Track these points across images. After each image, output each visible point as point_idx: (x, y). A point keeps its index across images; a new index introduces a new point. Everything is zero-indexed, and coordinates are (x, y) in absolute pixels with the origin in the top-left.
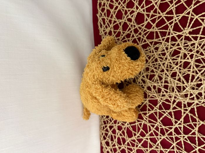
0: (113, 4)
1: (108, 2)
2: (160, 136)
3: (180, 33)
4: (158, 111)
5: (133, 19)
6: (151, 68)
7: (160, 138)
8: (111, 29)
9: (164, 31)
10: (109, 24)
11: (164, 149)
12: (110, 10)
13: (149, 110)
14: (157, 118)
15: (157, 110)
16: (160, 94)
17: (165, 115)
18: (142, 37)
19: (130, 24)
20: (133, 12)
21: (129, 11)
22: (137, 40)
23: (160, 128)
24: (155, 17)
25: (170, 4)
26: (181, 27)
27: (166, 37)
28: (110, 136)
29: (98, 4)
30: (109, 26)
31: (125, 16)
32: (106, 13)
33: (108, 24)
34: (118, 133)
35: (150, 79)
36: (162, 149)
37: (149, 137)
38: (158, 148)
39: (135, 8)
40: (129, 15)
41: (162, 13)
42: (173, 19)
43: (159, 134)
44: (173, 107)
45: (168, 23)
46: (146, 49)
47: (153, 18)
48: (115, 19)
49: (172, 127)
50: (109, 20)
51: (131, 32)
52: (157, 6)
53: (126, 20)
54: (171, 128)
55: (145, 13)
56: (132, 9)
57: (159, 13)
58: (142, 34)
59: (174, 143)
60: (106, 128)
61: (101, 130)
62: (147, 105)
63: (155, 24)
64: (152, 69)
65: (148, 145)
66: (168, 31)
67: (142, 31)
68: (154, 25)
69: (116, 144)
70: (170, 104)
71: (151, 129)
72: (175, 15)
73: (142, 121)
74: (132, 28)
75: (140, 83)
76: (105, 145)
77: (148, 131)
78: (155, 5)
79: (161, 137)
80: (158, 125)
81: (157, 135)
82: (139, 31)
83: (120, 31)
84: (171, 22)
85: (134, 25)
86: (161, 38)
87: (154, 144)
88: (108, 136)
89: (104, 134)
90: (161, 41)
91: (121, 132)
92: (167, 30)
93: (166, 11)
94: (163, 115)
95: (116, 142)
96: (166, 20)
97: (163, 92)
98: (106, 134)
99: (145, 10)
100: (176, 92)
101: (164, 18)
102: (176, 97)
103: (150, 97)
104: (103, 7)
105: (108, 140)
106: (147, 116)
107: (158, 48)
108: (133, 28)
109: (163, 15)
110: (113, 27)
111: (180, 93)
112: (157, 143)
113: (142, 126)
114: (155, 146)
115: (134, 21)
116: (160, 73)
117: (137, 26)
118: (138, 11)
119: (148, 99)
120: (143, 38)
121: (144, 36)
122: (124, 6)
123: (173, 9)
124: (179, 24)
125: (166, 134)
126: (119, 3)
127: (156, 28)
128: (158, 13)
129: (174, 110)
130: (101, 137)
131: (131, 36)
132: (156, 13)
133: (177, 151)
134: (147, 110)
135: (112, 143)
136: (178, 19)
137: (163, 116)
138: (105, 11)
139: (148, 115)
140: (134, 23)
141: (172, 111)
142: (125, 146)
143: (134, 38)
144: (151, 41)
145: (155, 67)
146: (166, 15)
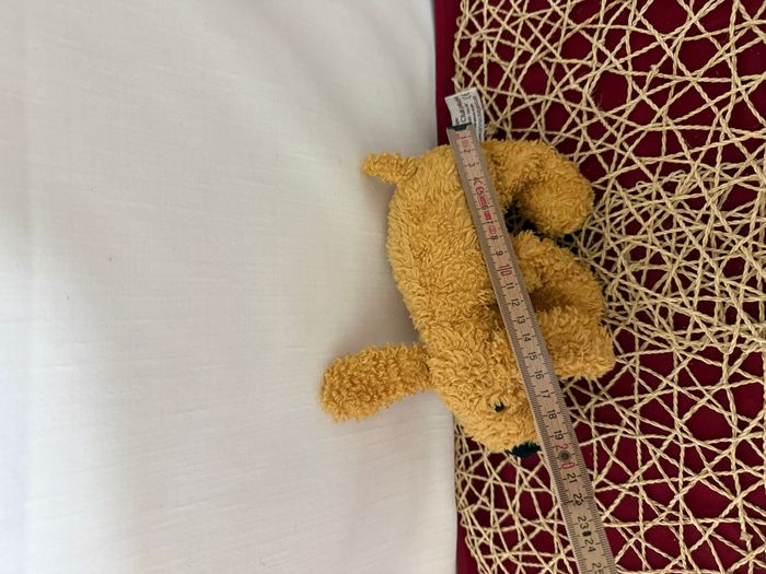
0: (513, 45)
1: (492, 38)
2: (685, 475)
3: (756, 135)
4: (677, 389)
5: (586, 92)
6: (653, 247)
7: (686, 484)
8: (501, 124)
9: (697, 127)
10: (496, 108)
11: (702, 521)
12: (502, 63)
13: (642, 391)
14: (674, 415)
15: (672, 388)
16: (683, 332)
17: (702, 402)
18: (618, 150)
19: (573, 109)
20: (585, 70)
21: (571, 66)
22: (600, 159)
23: (683, 446)
24: (666, 85)
25: (718, 46)
26: (756, 114)
27: (704, 149)
28: (492, 488)
29: (456, 44)
30: (496, 118)
31: (554, 83)
32: (486, 73)
33: (491, 108)
34: (523, 477)
35: (649, 285)
36: (692, 521)
37: (640, 484)
38: (677, 519)
39: (595, 58)
40: (572, 80)
41: (691, 71)
42: (729, 90)
43: (682, 468)
44: (731, 373)
45: (710, 103)
46: (632, 190)
47: (660, 88)
48: (518, 92)
49: (730, 440)
50: (494, 96)
51: (579, 133)
52: (674, 51)
53: (561, 95)
54: (725, 446)
55: (630, 73)
56: (584, 62)
57: (680, 73)
58: (619, 141)
59: (736, 496)
60: (477, 464)
61: (459, 472)
62: (636, 376)
63: (666, 107)
64: (656, 249)
65: (641, 510)
66: (713, 128)
67: (618, 129)
68: (662, 111)
69: (516, 518)
70: (719, 364)
71: (651, 453)
72: (735, 78)
73: (616, 431)
74: (582, 122)
75: (614, 299)
76: (473, 524)
77: (640, 463)
78: (665, 46)
79: (687, 479)
80: (676, 438)
81: (673, 472)
82: (607, 131)
83: (536, 131)
84: (723, 100)
85: (590, 110)
86: (687, 153)
87: (660, 506)
88: (484, 491)
89: (469, 484)
90: (689, 161)
91: (532, 474)
92: (710, 125)
93: (707, 67)
94: (695, 403)
95: (514, 509)
96: (704, 96)
97: (696, 326)
98: (479, 485)
99: (629, 63)
100: (742, 322)
101: (699, 89)
102: (745, 339)
103: (646, 345)
104: (476, 55)
105: (483, 504)
106: (635, 412)
107: (676, 184)
108: (587, 123)
109: (695, 79)
110: (509, 119)
111: (757, 326)
112: (673, 503)
113: (615, 447)
114: (667, 512)
115: (590, 100)
116: (685, 263)
117: (600, 116)
118: (604, 67)
119: (637, 354)
120: (621, 152)
121: (626, 145)
122: (554, 52)
123: (728, 61)
124: (750, 105)
125: (708, 467)
126: (535, 43)
127: (670, 122)
128: (675, 72)
129: (736, 385)
130: (460, 495)
131: (579, 145)
132: (671, 73)
133: (747, 524)
134: (636, 391)
135: (499, 515)
136: (747, 89)
137: (696, 408)
138: (481, 68)
139: (638, 407)
140: (589, 105)
141: (727, 387)
142: (552, 521)
143: (588, 154)
144: (651, 160)
145: (665, 244)
146: (706, 80)
